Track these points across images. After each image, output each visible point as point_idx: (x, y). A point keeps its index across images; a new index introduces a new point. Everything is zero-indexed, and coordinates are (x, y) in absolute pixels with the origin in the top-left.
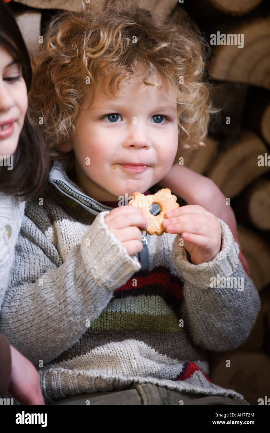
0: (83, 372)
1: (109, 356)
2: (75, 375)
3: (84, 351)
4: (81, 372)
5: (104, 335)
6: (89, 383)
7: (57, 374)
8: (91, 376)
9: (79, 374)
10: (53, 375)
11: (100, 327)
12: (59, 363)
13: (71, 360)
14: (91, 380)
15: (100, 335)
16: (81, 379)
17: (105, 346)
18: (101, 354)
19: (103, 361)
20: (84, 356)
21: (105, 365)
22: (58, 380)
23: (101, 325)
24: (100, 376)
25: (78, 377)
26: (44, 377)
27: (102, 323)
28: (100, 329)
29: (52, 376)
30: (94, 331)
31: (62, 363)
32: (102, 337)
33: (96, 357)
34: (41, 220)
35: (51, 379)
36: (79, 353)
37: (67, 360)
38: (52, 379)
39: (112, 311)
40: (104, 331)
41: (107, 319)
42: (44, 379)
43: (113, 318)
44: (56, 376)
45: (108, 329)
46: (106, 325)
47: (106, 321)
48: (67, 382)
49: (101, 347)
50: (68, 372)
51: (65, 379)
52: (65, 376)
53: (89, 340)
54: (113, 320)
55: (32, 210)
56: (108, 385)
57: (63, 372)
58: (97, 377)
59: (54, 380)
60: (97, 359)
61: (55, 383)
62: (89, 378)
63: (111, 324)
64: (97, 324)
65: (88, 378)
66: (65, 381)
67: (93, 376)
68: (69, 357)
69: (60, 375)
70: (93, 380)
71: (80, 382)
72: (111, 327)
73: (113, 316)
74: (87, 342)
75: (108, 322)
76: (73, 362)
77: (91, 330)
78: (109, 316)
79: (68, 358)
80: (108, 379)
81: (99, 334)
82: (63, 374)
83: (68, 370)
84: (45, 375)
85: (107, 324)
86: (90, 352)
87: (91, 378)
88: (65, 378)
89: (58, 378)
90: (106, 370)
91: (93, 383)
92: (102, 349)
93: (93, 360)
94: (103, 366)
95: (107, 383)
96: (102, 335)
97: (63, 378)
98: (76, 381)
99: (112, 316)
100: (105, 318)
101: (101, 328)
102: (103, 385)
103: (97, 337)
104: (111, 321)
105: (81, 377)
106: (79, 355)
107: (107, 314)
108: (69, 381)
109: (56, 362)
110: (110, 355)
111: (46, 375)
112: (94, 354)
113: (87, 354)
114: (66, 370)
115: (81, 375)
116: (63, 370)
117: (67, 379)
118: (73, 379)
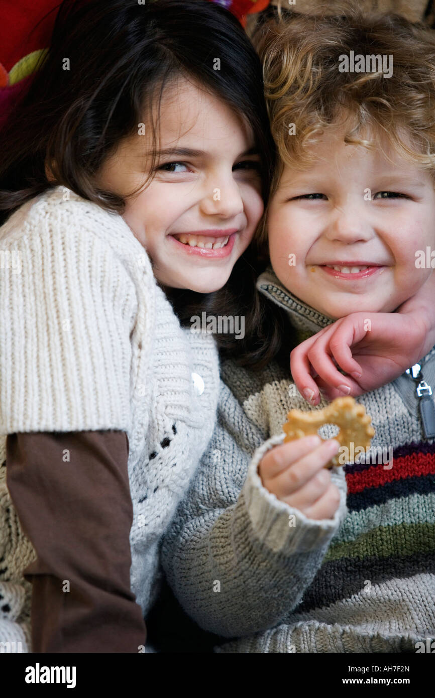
0: (349, 628)
1: (390, 600)
2: (336, 634)
3: (349, 593)
4: (347, 628)
5: (382, 567)
6: (361, 646)
7: (308, 631)
8: (364, 634)
9: (344, 632)
10: (302, 633)
11: (373, 553)
12: (309, 612)
13: (328, 608)
14: (365, 641)
15: (375, 567)
16: (348, 639)
17: (383, 585)
18: (375, 597)
19: (381, 609)
20: (349, 600)
21: (386, 615)
22: (310, 640)
23: (374, 550)
24: (378, 635)
25: (343, 637)
26: (289, 636)
27: (375, 547)
28: (373, 557)
29: (302, 635)
30: (364, 561)
31: (314, 611)
32: (380, 570)
33: (369, 601)
34: (238, 383)
35: (300, 640)
36: (341, 596)
37: (321, 608)
38: (302, 639)
39: (388, 525)
40: (380, 560)
41: (382, 540)
42: (289, 639)
43: (391, 536)
44: (306, 635)
45: (386, 555)
46: (382, 549)
47: (380, 542)
48: (326, 645)
49: (377, 586)
50: (325, 628)
51: (322, 639)
52: (322, 634)
53: (358, 577)
54: (392, 539)
55: (227, 366)
56: (393, 649)
57: (319, 629)
58: (374, 636)
59: (304, 640)
60: (370, 605)
61: (306, 647)
62: (360, 638)
63: (390, 547)
64: (367, 550)
65: (358, 637)
66: (322, 643)
67: (367, 634)
68: (324, 602)
69: (313, 632)
70: (368, 640)
71: (346, 644)
72: (391, 551)
73: (391, 533)
74: (355, 580)
75: (385, 543)
76: (331, 611)
77: (359, 560)
78: (384, 534)
79: (323, 604)
80: (392, 640)
81: (372, 566)
82: (318, 631)
83: (326, 625)
84: (290, 632)
85: (383, 547)
86: (357, 595)
87: (363, 637)
88: (322, 637)
89: (310, 637)
90: (388, 624)
91: (368, 646)
92: (378, 588)
93: (363, 607)
94: (382, 617)
95: (391, 645)
96: (378, 567)
97: (318, 639)
98: (339, 643)
99: (389, 533)
100: (379, 538)
101: (374, 555)
102: (385, 649)
103: (371, 571)
104: (389, 542)
105: (348, 637)
106: (340, 600)
107: (380, 530)
108: (328, 643)
109: (303, 610)
110: (392, 598)
111: (293, 632)
112: (365, 596)
113: (353, 596)
114: (323, 624)
115: (347, 633)
116: (317, 624)
117: (324, 639)
118: (335, 640)
